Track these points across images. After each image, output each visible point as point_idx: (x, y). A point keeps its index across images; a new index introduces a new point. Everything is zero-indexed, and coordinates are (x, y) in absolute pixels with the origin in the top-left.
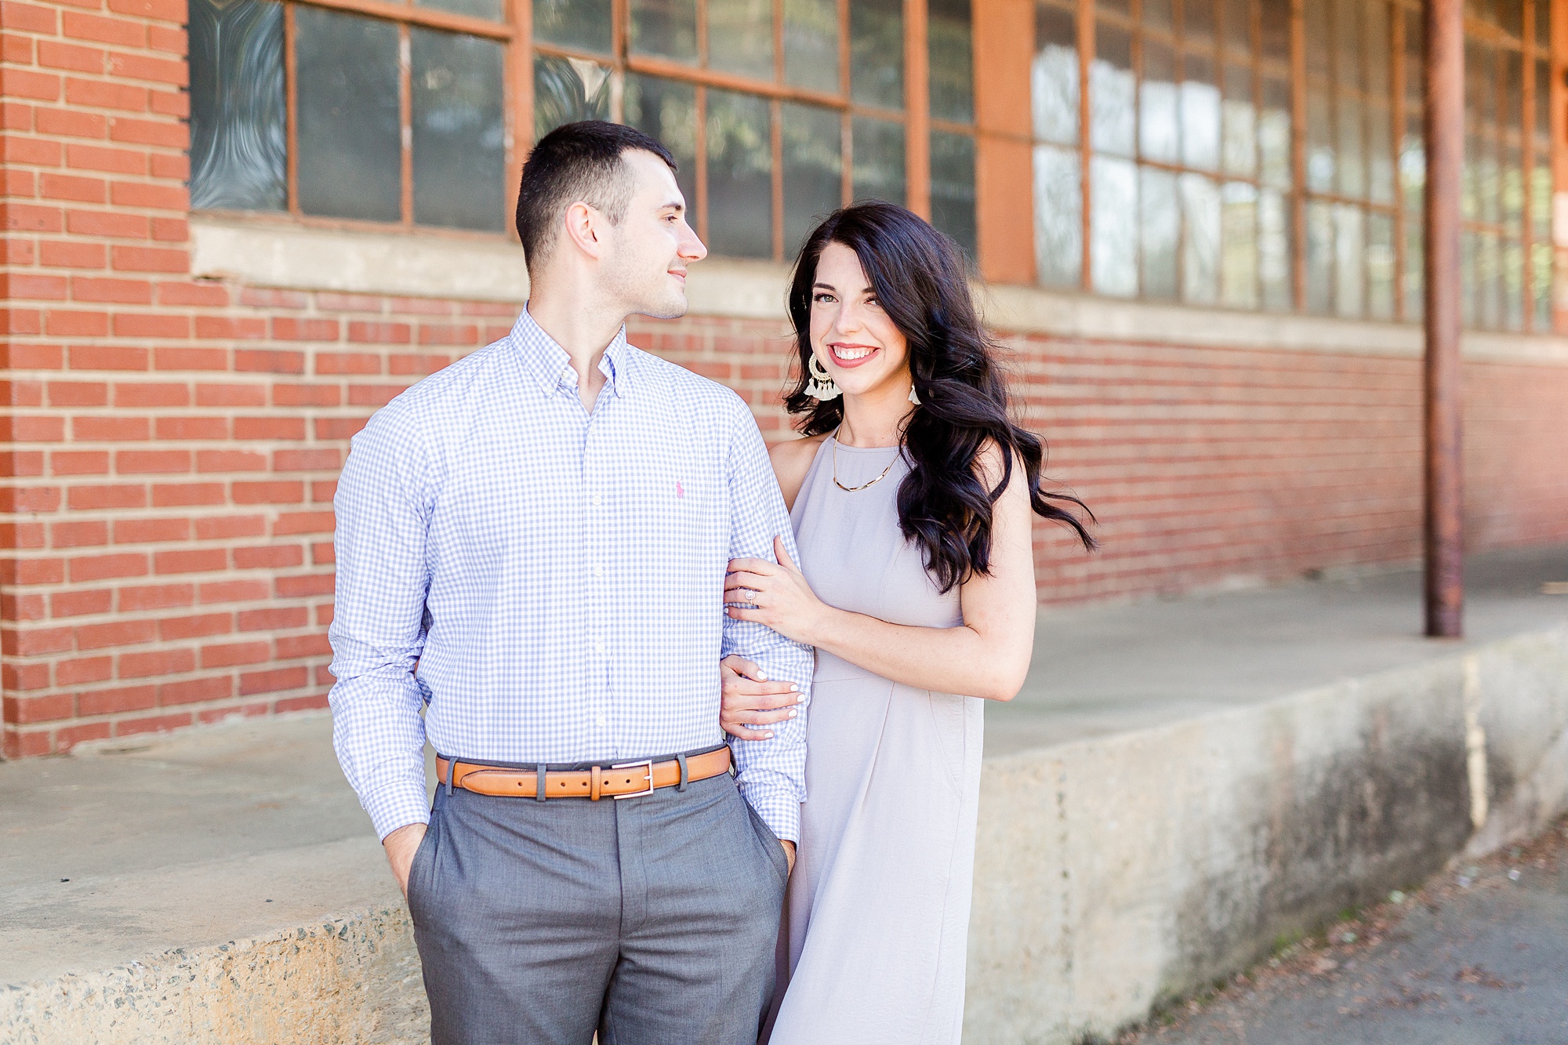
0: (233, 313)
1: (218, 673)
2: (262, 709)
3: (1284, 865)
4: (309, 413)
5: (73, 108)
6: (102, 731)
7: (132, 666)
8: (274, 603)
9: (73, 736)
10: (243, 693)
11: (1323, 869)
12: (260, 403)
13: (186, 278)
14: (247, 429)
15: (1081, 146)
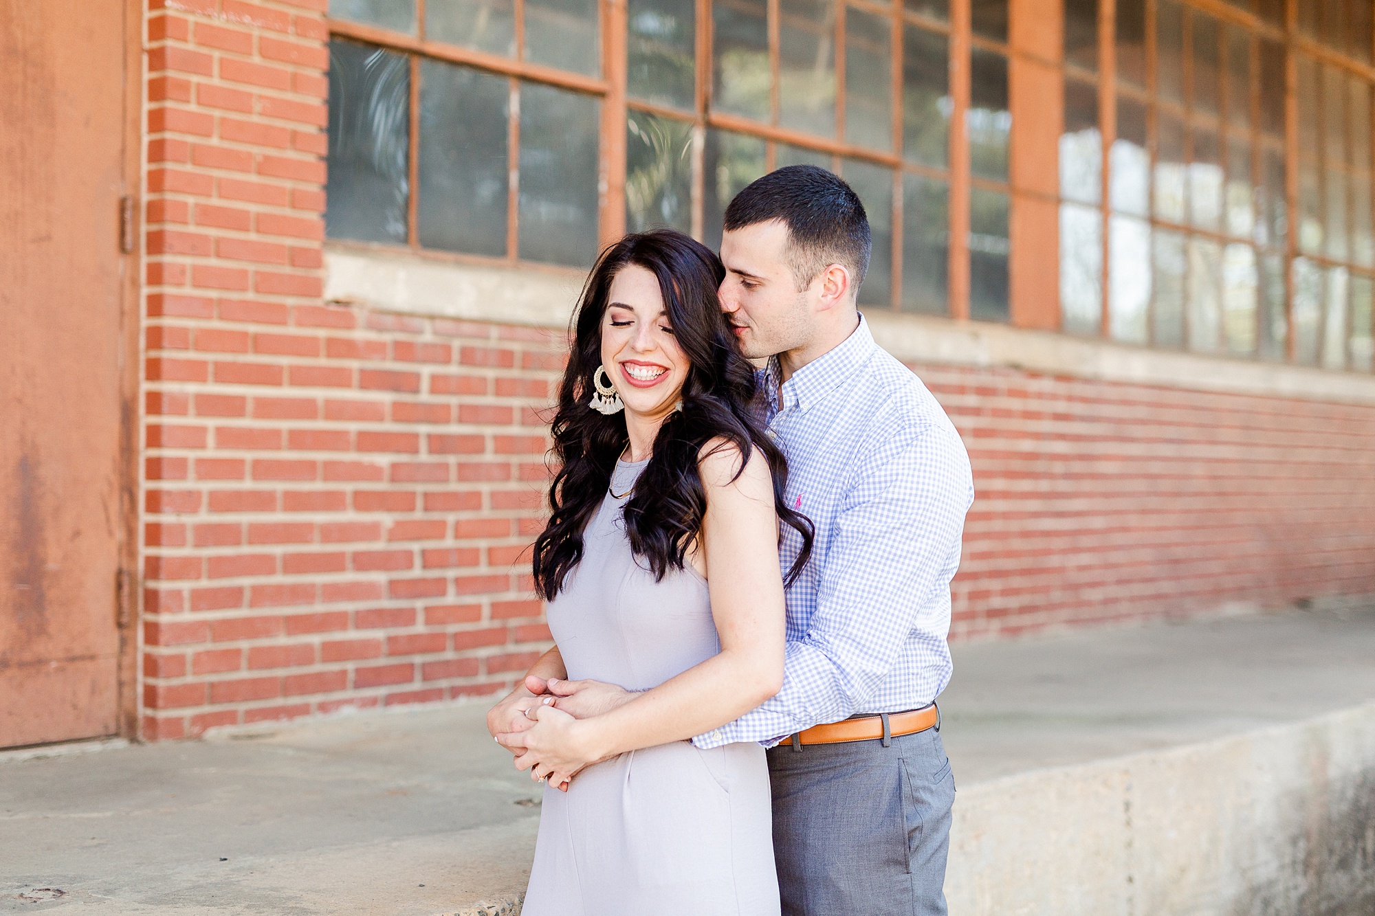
0: (360, 335)
1: (334, 667)
2: (373, 702)
3: (1319, 874)
4: (423, 429)
5: (226, 145)
6: (230, 718)
7: (260, 658)
8: (387, 604)
9: (205, 722)
10: (358, 685)
11: (1353, 880)
12: (380, 418)
13: (318, 303)
14: (368, 442)
15: (1103, 206)
